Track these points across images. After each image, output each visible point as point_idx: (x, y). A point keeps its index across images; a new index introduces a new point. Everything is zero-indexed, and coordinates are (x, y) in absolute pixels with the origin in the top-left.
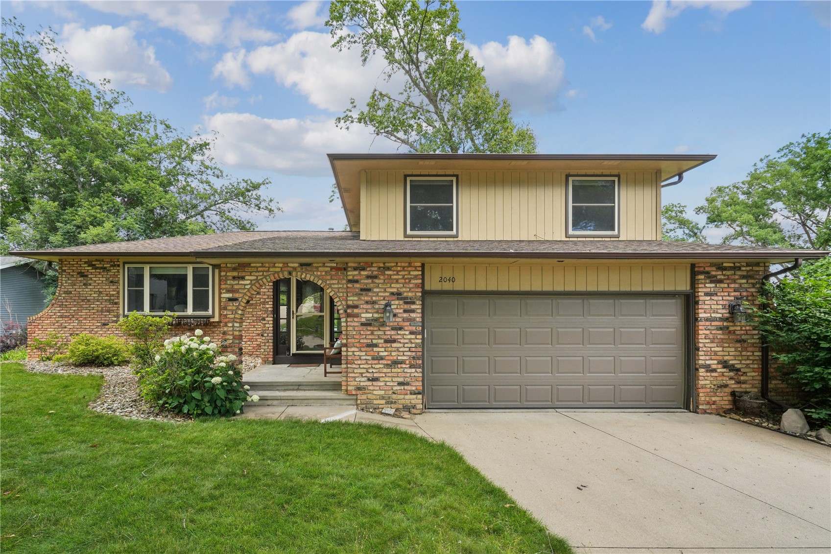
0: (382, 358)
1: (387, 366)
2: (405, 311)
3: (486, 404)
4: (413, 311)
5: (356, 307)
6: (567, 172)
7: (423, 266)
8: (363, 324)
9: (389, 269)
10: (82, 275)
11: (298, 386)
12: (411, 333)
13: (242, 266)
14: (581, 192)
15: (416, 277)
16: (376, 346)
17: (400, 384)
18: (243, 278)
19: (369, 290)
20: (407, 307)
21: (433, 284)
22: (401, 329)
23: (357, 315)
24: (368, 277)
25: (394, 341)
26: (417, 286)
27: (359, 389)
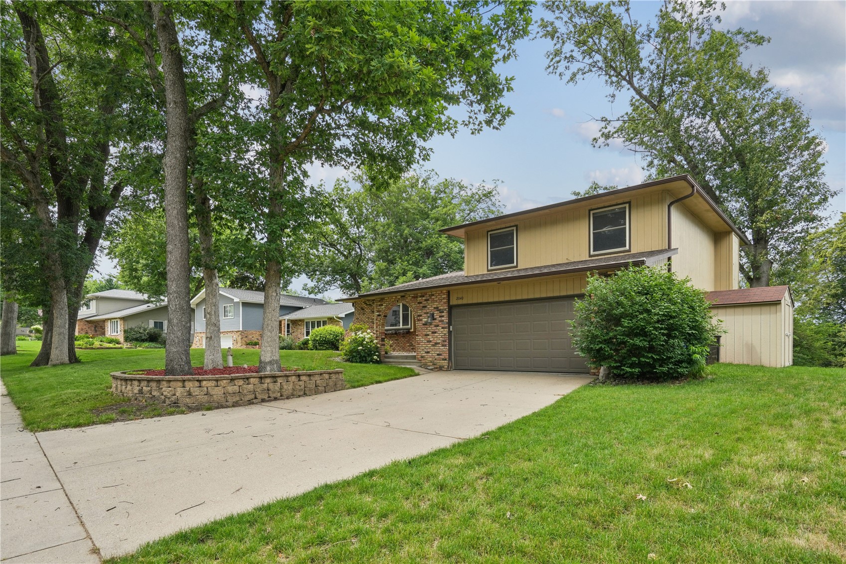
0: (430, 342)
1: (433, 345)
2: (440, 317)
3: (481, 368)
4: (443, 316)
5: (421, 316)
6: (589, 208)
7: (449, 292)
8: (424, 325)
9: (433, 295)
10: (363, 309)
11: (406, 357)
12: (443, 328)
13: (382, 299)
14: (600, 221)
15: (444, 298)
16: (428, 335)
17: (438, 355)
18: (382, 305)
19: (425, 307)
20: (440, 314)
21: (454, 302)
22: (438, 326)
23: (421, 320)
24: (426, 300)
25: (435, 333)
26: (445, 303)
27: (422, 357)
